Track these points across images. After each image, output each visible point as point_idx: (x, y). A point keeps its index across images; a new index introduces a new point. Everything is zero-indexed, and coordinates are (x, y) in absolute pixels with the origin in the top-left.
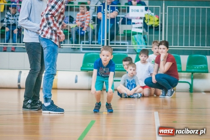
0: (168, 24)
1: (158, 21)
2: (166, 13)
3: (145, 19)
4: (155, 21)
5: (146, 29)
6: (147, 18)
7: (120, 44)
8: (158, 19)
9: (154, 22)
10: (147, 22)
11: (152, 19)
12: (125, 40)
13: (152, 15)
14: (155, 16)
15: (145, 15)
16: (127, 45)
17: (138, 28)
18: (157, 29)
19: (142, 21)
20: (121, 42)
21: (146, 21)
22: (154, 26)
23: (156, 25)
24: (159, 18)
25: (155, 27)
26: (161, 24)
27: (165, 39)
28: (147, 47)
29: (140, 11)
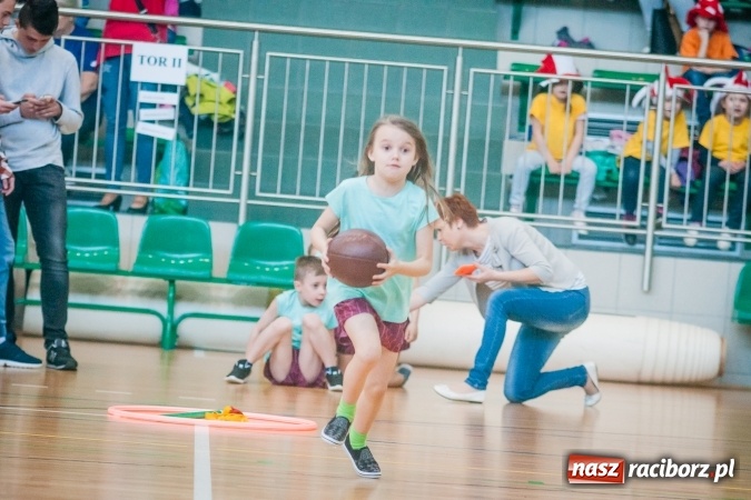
0: (267, 117)
1: (232, 101)
2: (261, 77)
3: (188, 94)
4: (220, 103)
5: (189, 129)
6: (192, 91)
7: (93, 176)
8: (232, 96)
9: (217, 104)
10: (194, 105)
11: (210, 95)
13: (211, 80)
14: (222, 84)
15: (188, 77)
17: (162, 122)
18: (226, 130)
19: (174, 98)
20: (94, 169)
21: (189, 102)
22: (216, 120)
23: (226, 116)
24: (235, 92)
25: (220, 125)
26: (243, 115)
27: (253, 167)
28: (187, 193)
29: (169, 62)
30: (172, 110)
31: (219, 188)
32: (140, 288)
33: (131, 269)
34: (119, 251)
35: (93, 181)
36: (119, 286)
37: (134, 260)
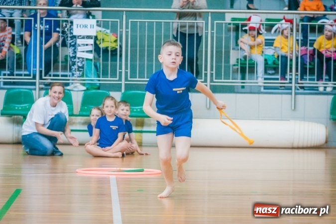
0: (131, 47)
1: (116, 41)
2: (127, 30)
3: (97, 39)
4: (111, 42)
5: (99, 54)
6: (99, 38)
7: (60, 76)
8: (115, 39)
9: (110, 42)
10: (100, 43)
11: (106, 39)
12: (67, 69)
13: (107, 33)
14: (111, 34)
15: (97, 32)
16: (69, 76)
17: (88, 52)
18: (114, 53)
19: (92, 41)
20: (60, 73)
21: (98, 42)
22: (109, 49)
23: (113, 47)
24: (117, 37)
25: (111, 51)
26: (121, 47)
27: (126, 68)
28: (99, 80)
29: (89, 26)
30: (91, 46)
31: (113, 78)
32: (82, 121)
33: (78, 114)
34: (73, 106)
35: (60, 78)
36: (74, 121)
37: (79, 110)
